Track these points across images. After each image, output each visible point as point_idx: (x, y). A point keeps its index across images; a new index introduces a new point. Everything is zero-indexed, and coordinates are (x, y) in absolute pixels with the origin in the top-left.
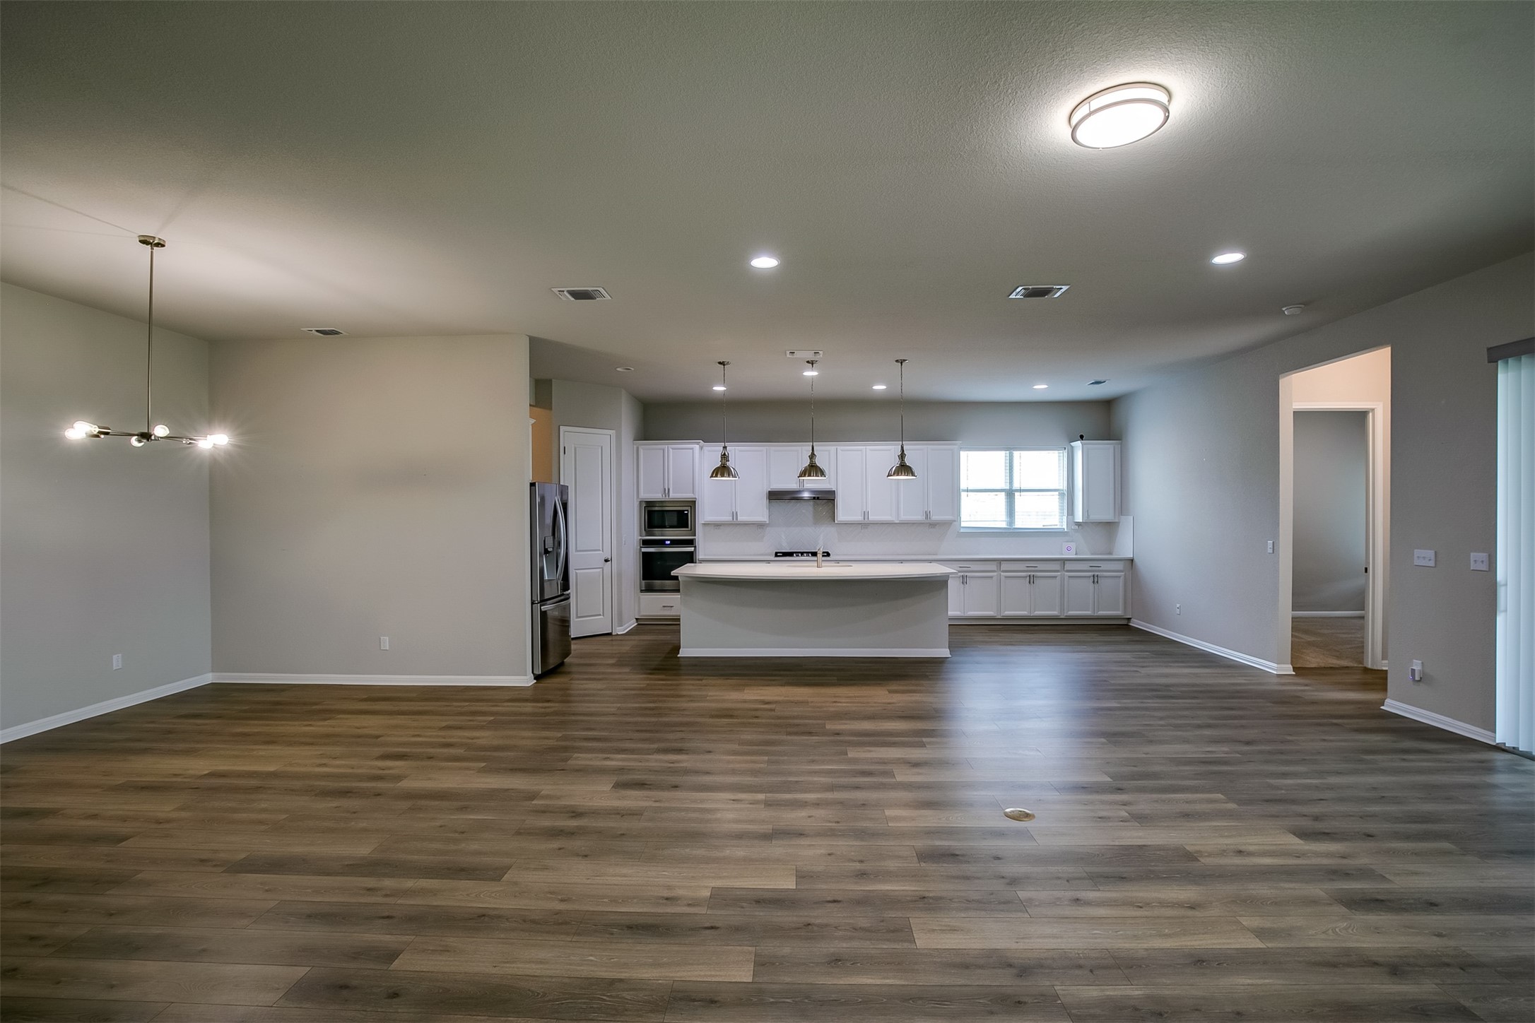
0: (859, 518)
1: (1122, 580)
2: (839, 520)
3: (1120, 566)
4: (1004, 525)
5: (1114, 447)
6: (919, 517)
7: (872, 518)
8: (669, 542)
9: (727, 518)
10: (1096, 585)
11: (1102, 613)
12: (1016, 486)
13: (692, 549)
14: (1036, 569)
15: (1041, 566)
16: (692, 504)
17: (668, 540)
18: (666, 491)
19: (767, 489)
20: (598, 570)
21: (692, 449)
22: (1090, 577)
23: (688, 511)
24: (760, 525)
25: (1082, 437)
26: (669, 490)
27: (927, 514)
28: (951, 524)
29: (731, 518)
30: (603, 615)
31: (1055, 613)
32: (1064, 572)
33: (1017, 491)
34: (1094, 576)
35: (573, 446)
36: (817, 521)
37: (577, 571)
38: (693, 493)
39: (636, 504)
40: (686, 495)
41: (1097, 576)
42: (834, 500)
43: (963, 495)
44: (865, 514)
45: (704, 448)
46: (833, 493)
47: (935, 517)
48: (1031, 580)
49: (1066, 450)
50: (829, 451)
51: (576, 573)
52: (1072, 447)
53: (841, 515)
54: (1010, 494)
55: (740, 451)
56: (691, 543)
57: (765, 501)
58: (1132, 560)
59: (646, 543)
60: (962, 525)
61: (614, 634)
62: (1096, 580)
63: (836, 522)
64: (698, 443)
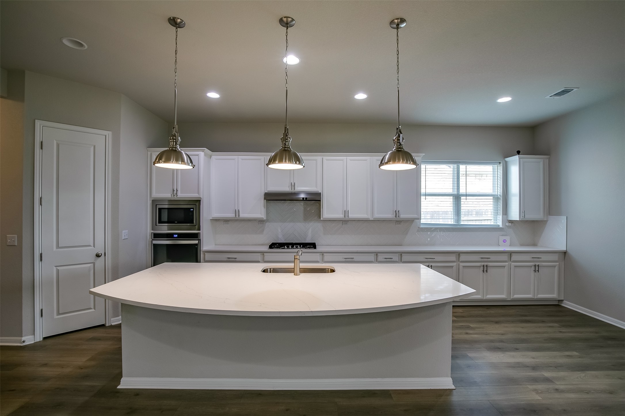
0: (341, 216)
1: (556, 268)
2: (324, 217)
3: (555, 257)
4: (451, 222)
5: (544, 160)
6: (390, 215)
7: (351, 216)
8: (176, 236)
9: (231, 215)
10: (537, 273)
11: (541, 296)
12: (462, 191)
13: (196, 242)
14: (489, 260)
15: (493, 257)
16: (197, 202)
17: (176, 234)
18: (174, 192)
19: (263, 191)
20: (89, 265)
21: (198, 155)
22: (531, 266)
23: (193, 208)
24: (261, 221)
25: (518, 153)
26: (177, 190)
27: (397, 213)
28: (414, 220)
29: (234, 215)
30: (95, 309)
31: (503, 296)
32: (510, 262)
33: (463, 195)
34: (535, 266)
35: (55, 142)
36: (307, 218)
37: (58, 268)
38: (198, 194)
39: (149, 203)
40: (192, 195)
41: (538, 266)
42: (320, 201)
43: (423, 198)
44: (346, 213)
45: (213, 157)
46: (319, 194)
47: (403, 216)
48: (485, 269)
49: (501, 164)
50: (316, 160)
51: (58, 271)
52: (506, 162)
53: (326, 214)
54: (457, 198)
55: (242, 159)
56: (196, 236)
57: (262, 202)
58: (565, 253)
59: (156, 236)
60: (421, 222)
61: (107, 325)
62: (537, 269)
63: (321, 219)
64: (203, 151)
